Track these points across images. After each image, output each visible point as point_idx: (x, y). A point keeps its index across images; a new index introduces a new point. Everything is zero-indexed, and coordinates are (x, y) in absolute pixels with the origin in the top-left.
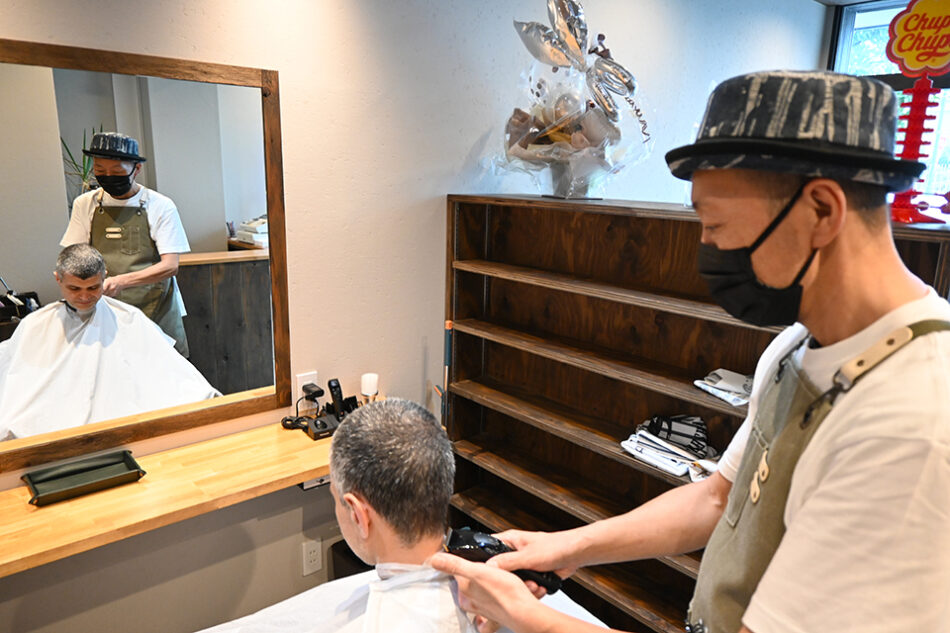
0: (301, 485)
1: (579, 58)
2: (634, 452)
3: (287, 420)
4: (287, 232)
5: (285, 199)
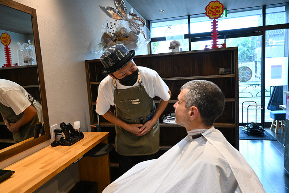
1: (126, 17)
2: (167, 122)
3: (53, 143)
4: (44, 70)
5: (42, 58)
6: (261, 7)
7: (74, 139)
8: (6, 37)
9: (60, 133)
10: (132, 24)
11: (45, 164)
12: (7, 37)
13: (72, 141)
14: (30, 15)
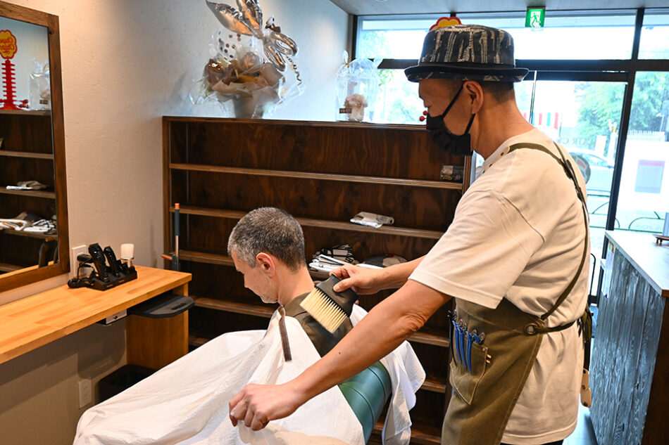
0: (103, 321)
1: (259, 30)
2: (318, 268)
3: (73, 281)
4: (65, 137)
5: (64, 113)
6: (635, 11)
7: (114, 279)
8: (8, 39)
9: (88, 264)
10: (270, 47)
11: (46, 317)
12: (11, 40)
13: (109, 281)
14: (46, 28)
